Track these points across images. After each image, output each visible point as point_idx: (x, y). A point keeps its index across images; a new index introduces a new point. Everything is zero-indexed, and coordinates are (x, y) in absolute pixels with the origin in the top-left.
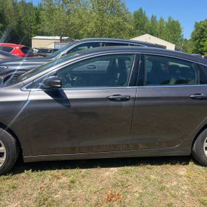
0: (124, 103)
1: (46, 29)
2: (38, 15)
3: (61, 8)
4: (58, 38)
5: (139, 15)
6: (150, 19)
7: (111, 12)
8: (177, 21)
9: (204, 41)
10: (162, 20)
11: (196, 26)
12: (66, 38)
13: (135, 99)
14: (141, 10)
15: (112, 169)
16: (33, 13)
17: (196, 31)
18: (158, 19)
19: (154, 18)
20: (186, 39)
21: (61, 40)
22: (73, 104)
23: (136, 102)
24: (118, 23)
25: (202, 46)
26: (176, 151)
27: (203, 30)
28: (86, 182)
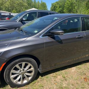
6: (33, 1)
9: (56, 11)
10: (38, 2)
11: (52, 5)
15: (73, 68)
17: (52, 7)
19: (35, 1)
27: (55, 7)
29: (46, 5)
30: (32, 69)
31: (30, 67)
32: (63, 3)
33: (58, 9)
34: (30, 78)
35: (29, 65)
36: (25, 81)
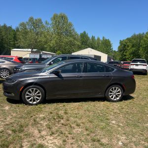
0: (81, 78)
1: (22, 44)
2: (15, 34)
3: (32, 31)
4: (30, 50)
5: (84, 35)
6: (91, 38)
7: (66, 34)
8: (108, 40)
9: (126, 52)
12: (35, 50)
13: (84, 77)
14: (85, 32)
16: (12, 33)
17: (121, 46)
18: (96, 38)
19: (93, 38)
20: (115, 51)
21: (32, 51)
22: (64, 79)
23: (85, 78)
24: (71, 41)
25: (125, 55)
26: (99, 96)
27: (125, 46)
28: (69, 106)
29: (110, 43)
30: (40, 94)
31: (39, 93)
32: (138, 40)
33: (130, 50)
34: (38, 101)
35: (38, 91)
36: (35, 103)
